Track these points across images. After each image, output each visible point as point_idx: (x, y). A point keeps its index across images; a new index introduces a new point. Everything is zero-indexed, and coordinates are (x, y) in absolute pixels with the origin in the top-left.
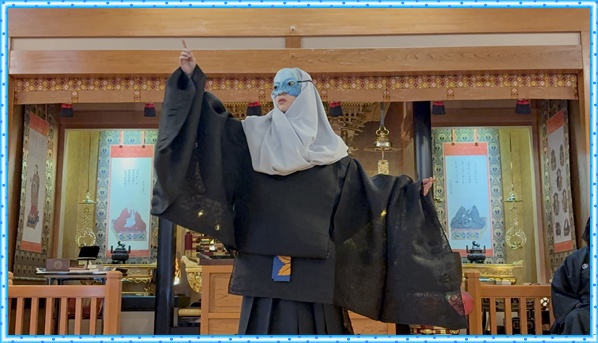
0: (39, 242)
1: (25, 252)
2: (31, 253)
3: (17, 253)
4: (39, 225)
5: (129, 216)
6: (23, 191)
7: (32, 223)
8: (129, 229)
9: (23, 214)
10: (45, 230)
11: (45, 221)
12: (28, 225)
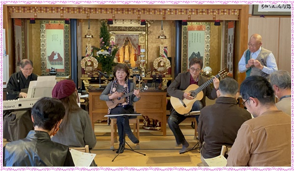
5: (55, 54)
8: (55, 60)
12: (17, 65)
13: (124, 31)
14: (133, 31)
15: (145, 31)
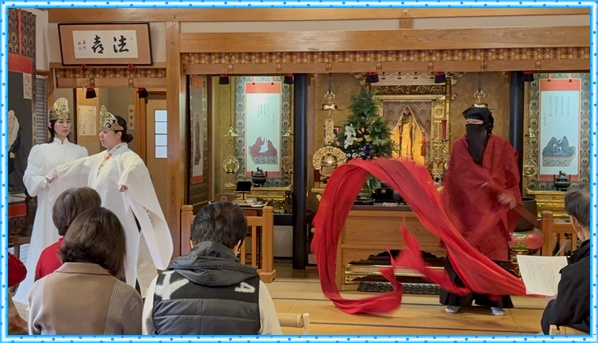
0: (202, 174)
1: (195, 185)
3: (191, 187)
4: (201, 161)
5: (263, 143)
6: (192, 139)
7: (197, 161)
8: (262, 154)
9: (193, 157)
11: (204, 156)
12: (195, 163)
13: (401, 94)
14: (420, 94)
15: (445, 94)
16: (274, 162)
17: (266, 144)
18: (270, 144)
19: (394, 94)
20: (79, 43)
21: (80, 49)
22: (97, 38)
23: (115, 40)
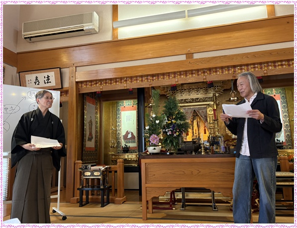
0: (94, 146)
1: (88, 151)
2: (90, 151)
3: (84, 152)
4: (93, 140)
6: (85, 127)
7: (90, 139)
8: (129, 139)
9: (86, 137)
10: (96, 142)
11: (96, 138)
12: (88, 141)
13: (191, 102)
14: (200, 102)
15: (213, 101)
16: (134, 142)
17: (130, 134)
18: (132, 133)
19: (187, 103)
20: (29, 81)
21: (29, 83)
22: (37, 77)
23: (45, 77)
